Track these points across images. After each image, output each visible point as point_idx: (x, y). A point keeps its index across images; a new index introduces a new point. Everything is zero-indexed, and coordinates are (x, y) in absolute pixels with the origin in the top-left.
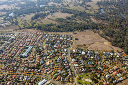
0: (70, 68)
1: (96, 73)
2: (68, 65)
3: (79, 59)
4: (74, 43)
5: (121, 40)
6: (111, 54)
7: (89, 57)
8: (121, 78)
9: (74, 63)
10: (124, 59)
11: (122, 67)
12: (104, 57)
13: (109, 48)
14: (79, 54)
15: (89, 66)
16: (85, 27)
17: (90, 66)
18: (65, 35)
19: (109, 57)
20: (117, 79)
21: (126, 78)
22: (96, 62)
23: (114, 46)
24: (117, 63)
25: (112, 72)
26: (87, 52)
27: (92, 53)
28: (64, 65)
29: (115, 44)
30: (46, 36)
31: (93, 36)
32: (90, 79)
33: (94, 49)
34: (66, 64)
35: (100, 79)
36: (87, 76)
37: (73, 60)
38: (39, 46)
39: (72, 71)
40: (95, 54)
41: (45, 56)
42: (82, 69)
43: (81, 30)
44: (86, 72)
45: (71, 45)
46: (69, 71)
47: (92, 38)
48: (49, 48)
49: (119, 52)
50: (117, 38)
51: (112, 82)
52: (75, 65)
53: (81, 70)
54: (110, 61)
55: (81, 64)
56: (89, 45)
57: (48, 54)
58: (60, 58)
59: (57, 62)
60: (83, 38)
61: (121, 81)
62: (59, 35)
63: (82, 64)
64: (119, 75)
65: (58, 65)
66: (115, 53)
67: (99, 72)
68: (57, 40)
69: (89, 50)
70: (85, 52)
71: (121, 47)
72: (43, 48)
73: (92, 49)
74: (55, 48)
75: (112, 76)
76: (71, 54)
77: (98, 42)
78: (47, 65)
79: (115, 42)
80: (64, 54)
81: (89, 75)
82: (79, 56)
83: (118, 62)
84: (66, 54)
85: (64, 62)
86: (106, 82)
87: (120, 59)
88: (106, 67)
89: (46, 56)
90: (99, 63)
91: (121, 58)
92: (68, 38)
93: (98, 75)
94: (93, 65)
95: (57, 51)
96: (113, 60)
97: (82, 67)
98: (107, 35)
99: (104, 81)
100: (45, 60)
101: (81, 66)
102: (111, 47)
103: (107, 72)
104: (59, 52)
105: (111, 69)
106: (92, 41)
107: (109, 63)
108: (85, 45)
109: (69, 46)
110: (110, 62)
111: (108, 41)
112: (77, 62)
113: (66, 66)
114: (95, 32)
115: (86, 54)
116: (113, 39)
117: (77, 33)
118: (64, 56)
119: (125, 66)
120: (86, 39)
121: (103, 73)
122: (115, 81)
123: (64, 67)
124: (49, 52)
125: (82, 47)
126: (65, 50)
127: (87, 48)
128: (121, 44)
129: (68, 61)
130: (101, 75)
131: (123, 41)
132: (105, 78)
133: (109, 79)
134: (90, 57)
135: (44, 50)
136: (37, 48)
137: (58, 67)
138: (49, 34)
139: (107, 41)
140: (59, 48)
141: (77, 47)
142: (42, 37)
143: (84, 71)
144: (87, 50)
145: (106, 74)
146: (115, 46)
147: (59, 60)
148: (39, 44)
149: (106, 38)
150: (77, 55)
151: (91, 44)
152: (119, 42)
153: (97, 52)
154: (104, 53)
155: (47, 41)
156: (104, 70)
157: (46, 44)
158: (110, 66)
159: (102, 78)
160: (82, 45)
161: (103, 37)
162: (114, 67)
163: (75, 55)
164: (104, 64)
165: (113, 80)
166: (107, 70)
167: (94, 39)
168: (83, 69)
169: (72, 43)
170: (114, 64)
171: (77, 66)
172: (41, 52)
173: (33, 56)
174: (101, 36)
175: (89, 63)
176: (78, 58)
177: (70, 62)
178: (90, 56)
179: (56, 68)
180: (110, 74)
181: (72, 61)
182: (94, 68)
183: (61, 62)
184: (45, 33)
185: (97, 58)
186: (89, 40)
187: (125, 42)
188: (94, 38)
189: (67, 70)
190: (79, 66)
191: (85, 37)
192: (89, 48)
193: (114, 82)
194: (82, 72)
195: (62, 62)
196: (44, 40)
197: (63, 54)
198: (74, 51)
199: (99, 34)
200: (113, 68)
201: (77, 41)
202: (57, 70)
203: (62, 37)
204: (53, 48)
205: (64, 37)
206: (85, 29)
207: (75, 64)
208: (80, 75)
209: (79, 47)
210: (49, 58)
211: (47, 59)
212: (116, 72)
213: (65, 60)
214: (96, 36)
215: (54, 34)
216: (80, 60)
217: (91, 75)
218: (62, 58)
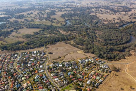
0: (50, 84)
1: (77, 82)
2: (48, 81)
3: (58, 72)
5: (92, 47)
6: (86, 60)
7: (67, 68)
8: (100, 80)
9: (54, 77)
10: (98, 63)
11: (98, 70)
12: (81, 65)
13: (83, 55)
14: (57, 68)
15: (69, 77)
16: (56, 40)
17: (70, 77)
18: (37, 51)
19: (85, 64)
20: (97, 82)
21: (103, 79)
22: (75, 72)
24: (94, 68)
25: (91, 76)
26: (64, 64)
27: (69, 63)
28: (44, 83)
29: (87, 51)
30: (16, 55)
31: (66, 47)
32: (74, 89)
33: (70, 60)
34: (46, 80)
35: (83, 87)
36: (71, 87)
37: (52, 75)
38: (9, 68)
39: (54, 87)
40: (72, 64)
41: (19, 78)
42: (64, 82)
43: (53, 43)
44: (68, 84)
45: (46, 60)
46: (51, 88)
47: (65, 50)
48: (22, 69)
49: (93, 58)
50: (87, 45)
51: (94, 86)
52: (56, 79)
53: (62, 83)
54: (87, 67)
55: (61, 77)
56: (64, 56)
57: (22, 75)
59: (36, 81)
60: (56, 51)
61: (101, 83)
62: (30, 53)
63: (62, 76)
64: (98, 78)
65: (38, 84)
66: (89, 59)
67: (80, 80)
68: (29, 58)
69: (65, 62)
70: (62, 64)
71: (93, 53)
72: (15, 70)
73: (68, 60)
74: (30, 67)
75: (92, 81)
76: (48, 69)
77: (71, 53)
78: (25, 87)
79: (87, 49)
80: (41, 71)
81: (72, 86)
82: (57, 69)
83: (94, 67)
84: (43, 71)
85: (43, 79)
86: (89, 87)
87: (95, 64)
88: (85, 74)
89: (21, 78)
90: (78, 72)
91: (96, 62)
92: (41, 54)
93: (80, 83)
94: (73, 75)
95: (32, 69)
96: (89, 65)
97: (63, 79)
98: (78, 45)
99: (87, 88)
100: (21, 83)
101: (62, 79)
102: (84, 55)
103: (87, 79)
104: (35, 70)
105: (90, 75)
106: (66, 52)
107: (87, 70)
108: (60, 57)
109: (45, 62)
110: (87, 68)
111: (81, 49)
112: (56, 75)
113: (46, 83)
114: (66, 44)
115: (63, 66)
116: (84, 47)
117: (49, 47)
118: (42, 73)
119: (100, 69)
120: (59, 51)
121: (84, 80)
122: (96, 84)
123: (45, 85)
124: (23, 73)
125: (58, 60)
126: (41, 66)
127: (63, 60)
128: (92, 50)
129: (47, 77)
130: (83, 82)
131: (93, 47)
132: (87, 84)
133: (91, 84)
134: (68, 67)
135: (17, 71)
136: (7, 71)
137: (38, 87)
138: (18, 53)
139: (79, 49)
140: (34, 66)
141: (52, 61)
142: (11, 58)
143: (66, 83)
144: (64, 61)
145: (87, 80)
146: (88, 52)
147: (37, 79)
148: (9, 66)
149: (78, 48)
150: (55, 69)
151: (66, 55)
152: (90, 49)
153: (73, 62)
154: (80, 61)
155: (18, 61)
156: (84, 77)
157: (17, 65)
158: (88, 72)
159: (85, 85)
160: (58, 58)
161: (75, 47)
162: (91, 72)
163: (52, 69)
164: (82, 71)
165: (94, 84)
166: (86, 76)
167: (67, 50)
168: (64, 81)
169: (47, 58)
170: (91, 70)
171: (58, 80)
172: (14, 75)
173: (3, 81)
174: (73, 46)
175: (68, 74)
177: (49, 78)
178: (67, 67)
179: (35, 88)
180: (90, 79)
181: (51, 76)
182: (75, 77)
183: (40, 80)
184: (13, 53)
185: (74, 67)
186: (63, 52)
187: (95, 48)
189: (49, 87)
190: (60, 80)
192: (65, 60)
193: (95, 86)
194: (64, 85)
195: (41, 80)
196: (14, 61)
197: (40, 71)
198: (51, 66)
199: (71, 44)
200: (91, 73)
201: (51, 55)
202: (38, 89)
203: (34, 53)
204: (27, 67)
205: (37, 53)
206: (57, 42)
207: (55, 79)
208: (63, 88)
209: (55, 61)
210: (25, 79)
211: (23, 81)
212: (94, 76)
213: (43, 77)
214: (69, 47)
215: (25, 53)
216: (59, 73)
217: (74, 85)
218: (40, 76)
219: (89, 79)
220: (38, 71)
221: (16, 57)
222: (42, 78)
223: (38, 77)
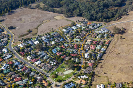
0: (31, 70)
1: (71, 59)
2: (26, 67)
3: (36, 53)
4: (10, 35)
5: (76, 6)
6: (74, 28)
7: (48, 45)
8: (102, 49)
9: (33, 61)
10: (92, 28)
11: (96, 37)
12: (68, 35)
14: (32, 47)
15: (56, 55)
17: (58, 55)
19: (74, 33)
20: (99, 53)
21: (107, 47)
22: (62, 46)
23: (71, 17)
24: (88, 36)
25: (88, 48)
26: (42, 39)
27: (48, 37)
28: (21, 71)
29: (70, 13)
31: (34, 14)
32: (69, 69)
33: (49, 32)
34: (21, 68)
35: (81, 63)
36: (63, 67)
37: (29, 58)
39: (38, 73)
40: (53, 37)
42: (50, 64)
44: (57, 65)
46: (34, 76)
47: (34, 19)
49: (82, 22)
50: (68, 6)
51: (96, 59)
52: (37, 63)
53: (49, 65)
54: (77, 37)
55: (44, 58)
56: (37, 28)
58: (4, 65)
59: (5, 72)
60: (19, 23)
61: (104, 53)
63: (46, 56)
64: (98, 47)
65: (11, 76)
66: (78, 25)
67: (74, 55)
69: (41, 36)
70: (37, 40)
71: (80, 15)
75: (91, 52)
76: (19, 51)
77: (46, 21)
79: (69, 11)
80: (8, 56)
81: (65, 66)
82: (32, 49)
83: (88, 34)
84: (10, 56)
85: (17, 66)
86: (90, 62)
87: (88, 30)
88: (79, 46)
90: (67, 46)
91: (88, 27)
93: (75, 59)
94: (61, 51)
96: (81, 34)
97: (48, 60)
98: (53, 7)
99: (87, 63)
101: (46, 60)
102: (68, 20)
103: (83, 52)
105: (85, 46)
106: (37, 22)
107: (78, 40)
108: (30, 31)
109: (7, 43)
110: (79, 38)
111: (59, 13)
112: (35, 58)
113: (24, 71)
114: (32, 9)
115: (41, 42)
116: (64, 9)
118: (10, 59)
119: (98, 35)
120: (25, 22)
121: (79, 54)
122: (99, 55)
123: (23, 74)
125: (28, 35)
126: (5, 50)
127: (36, 34)
128: (78, 11)
129: (21, 63)
130: (79, 58)
131: (78, 7)
132: (86, 58)
133: (91, 57)
134: (50, 43)
137: (13, 79)
139: (57, 14)
141: (21, 39)
143: (55, 63)
144: (39, 36)
145: (84, 54)
147: (7, 69)
149: (54, 11)
150: (29, 49)
151: (38, 26)
152: (73, 10)
153: (54, 33)
154: (64, 30)
156: (77, 51)
158: (82, 43)
159: (83, 60)
160: (26, 32)
161: (49, 11)
162: (86, 41)
163: (26, 51)
164: (73, 44)
165: (96, 55)
166: (81, 49)
167: (38, 18)
168: (51, 62)
169: (9, 36)
170: (85, 39)
171: (41, 63)
174: (46, 10)
175: (53, 52)
176: (34, 52)
177: (25, 64)
178: (48, 42)
179: (9, 81)
180: (88, 51)
181: (27, 60)
182: (65, 54)
183: (12, 70)
185: (59, 40)
186: (31, 23)
187: (81, 7)
188: (36, 16)
189: (30, 75)
190: (43, 62)
191: (23, 20)
192: (40, 33)
193: (98, 57)
194: (53, 67)
195: (14, 69)
197: (7, 58)
198: (21, 46)
199: (41, 9)
200: (86, 43)
201: (13, 30)
202: (15, 83)
207: (35, 63)
208: (53, 71)
209: (25, 37)
212: (93, 46)
213: (15, 64)
214: (38, 13)
216: (39, 53)
217: (67, 64)
218: (9, 64)
219: (86, 51)
220: (3, 58)
222: (14, 67)
223: (7, 66)
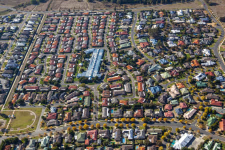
18: (186, 11)
30: (129, 17)
38: (121, 46)
41: (153, 72)
45: (216, 37)
48: (155, 51)
57: (160, 67)
58: (200, 74)
59: (198, 84)
62: (166, 14)
65: (205, 94)
68: (167, 27)
72: (135, 50)
74: (174, 50)
78: (173, 96)
80: (209, 63)
84: (213, 63)
85: (219, 83)
89: (157, 72)
92: (197, 19)
95: (182, 56)
100: (161, 84)
104: (190, 60)
109: (213, 42)
118: (211, 69)
126: (206, 52)
135: (142, 56)
136: (117, 52)
137: (208, 100)
138: (133, 10)
140: (186, 48)
142: (117, 22)
147: (202, 80)
148: (120, 41)
155: (140, 31)
157: (140, 40)
169: (218, 31)
172: (138, 63)
173: (117, 75)
183: (209, 85)
184: (120, 9)
195: (213, 84)
196: (129, 29)
197: (206, 64)
202: (210, 106)
203: (177, 16)
204: (166, 49)
205: (184, 16)
210: (169, 76)
211: (164, 80)
213: (218, 79)
215: (152, 12)
218: (207, 75)
220: (200, 62)
221: (131, 20)
222: (214, 82)
223: (203, 76)
